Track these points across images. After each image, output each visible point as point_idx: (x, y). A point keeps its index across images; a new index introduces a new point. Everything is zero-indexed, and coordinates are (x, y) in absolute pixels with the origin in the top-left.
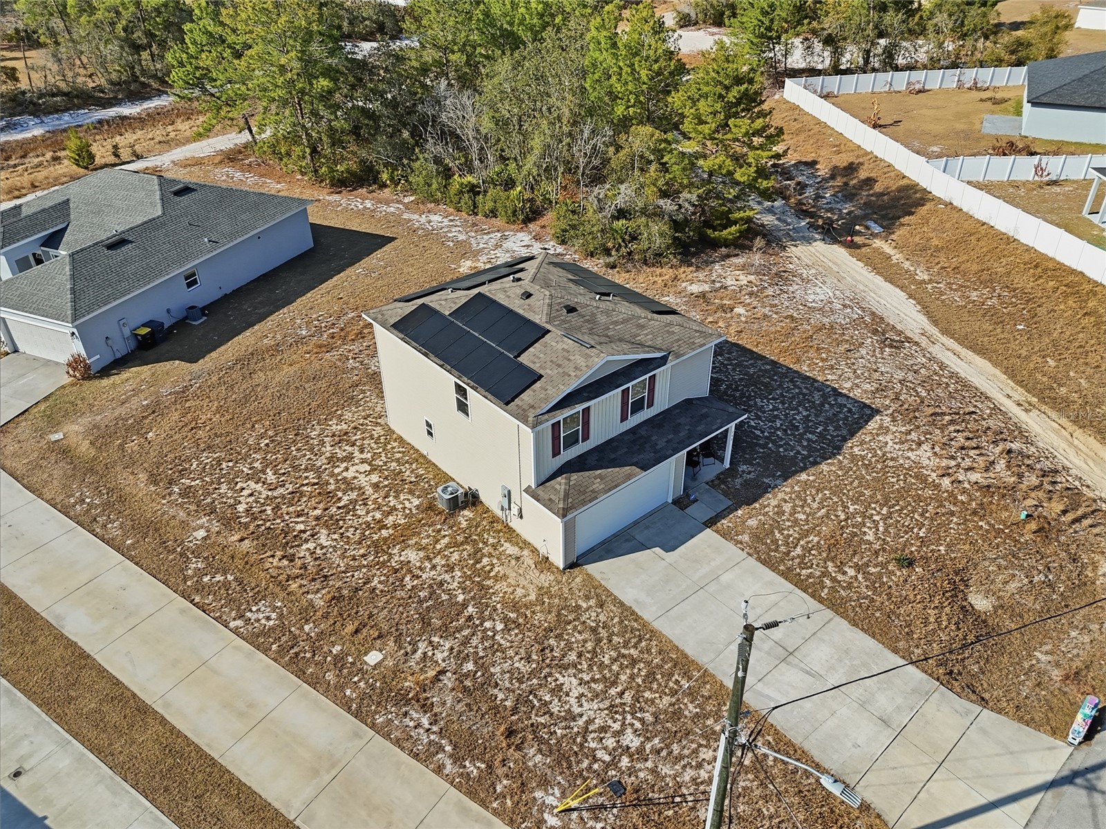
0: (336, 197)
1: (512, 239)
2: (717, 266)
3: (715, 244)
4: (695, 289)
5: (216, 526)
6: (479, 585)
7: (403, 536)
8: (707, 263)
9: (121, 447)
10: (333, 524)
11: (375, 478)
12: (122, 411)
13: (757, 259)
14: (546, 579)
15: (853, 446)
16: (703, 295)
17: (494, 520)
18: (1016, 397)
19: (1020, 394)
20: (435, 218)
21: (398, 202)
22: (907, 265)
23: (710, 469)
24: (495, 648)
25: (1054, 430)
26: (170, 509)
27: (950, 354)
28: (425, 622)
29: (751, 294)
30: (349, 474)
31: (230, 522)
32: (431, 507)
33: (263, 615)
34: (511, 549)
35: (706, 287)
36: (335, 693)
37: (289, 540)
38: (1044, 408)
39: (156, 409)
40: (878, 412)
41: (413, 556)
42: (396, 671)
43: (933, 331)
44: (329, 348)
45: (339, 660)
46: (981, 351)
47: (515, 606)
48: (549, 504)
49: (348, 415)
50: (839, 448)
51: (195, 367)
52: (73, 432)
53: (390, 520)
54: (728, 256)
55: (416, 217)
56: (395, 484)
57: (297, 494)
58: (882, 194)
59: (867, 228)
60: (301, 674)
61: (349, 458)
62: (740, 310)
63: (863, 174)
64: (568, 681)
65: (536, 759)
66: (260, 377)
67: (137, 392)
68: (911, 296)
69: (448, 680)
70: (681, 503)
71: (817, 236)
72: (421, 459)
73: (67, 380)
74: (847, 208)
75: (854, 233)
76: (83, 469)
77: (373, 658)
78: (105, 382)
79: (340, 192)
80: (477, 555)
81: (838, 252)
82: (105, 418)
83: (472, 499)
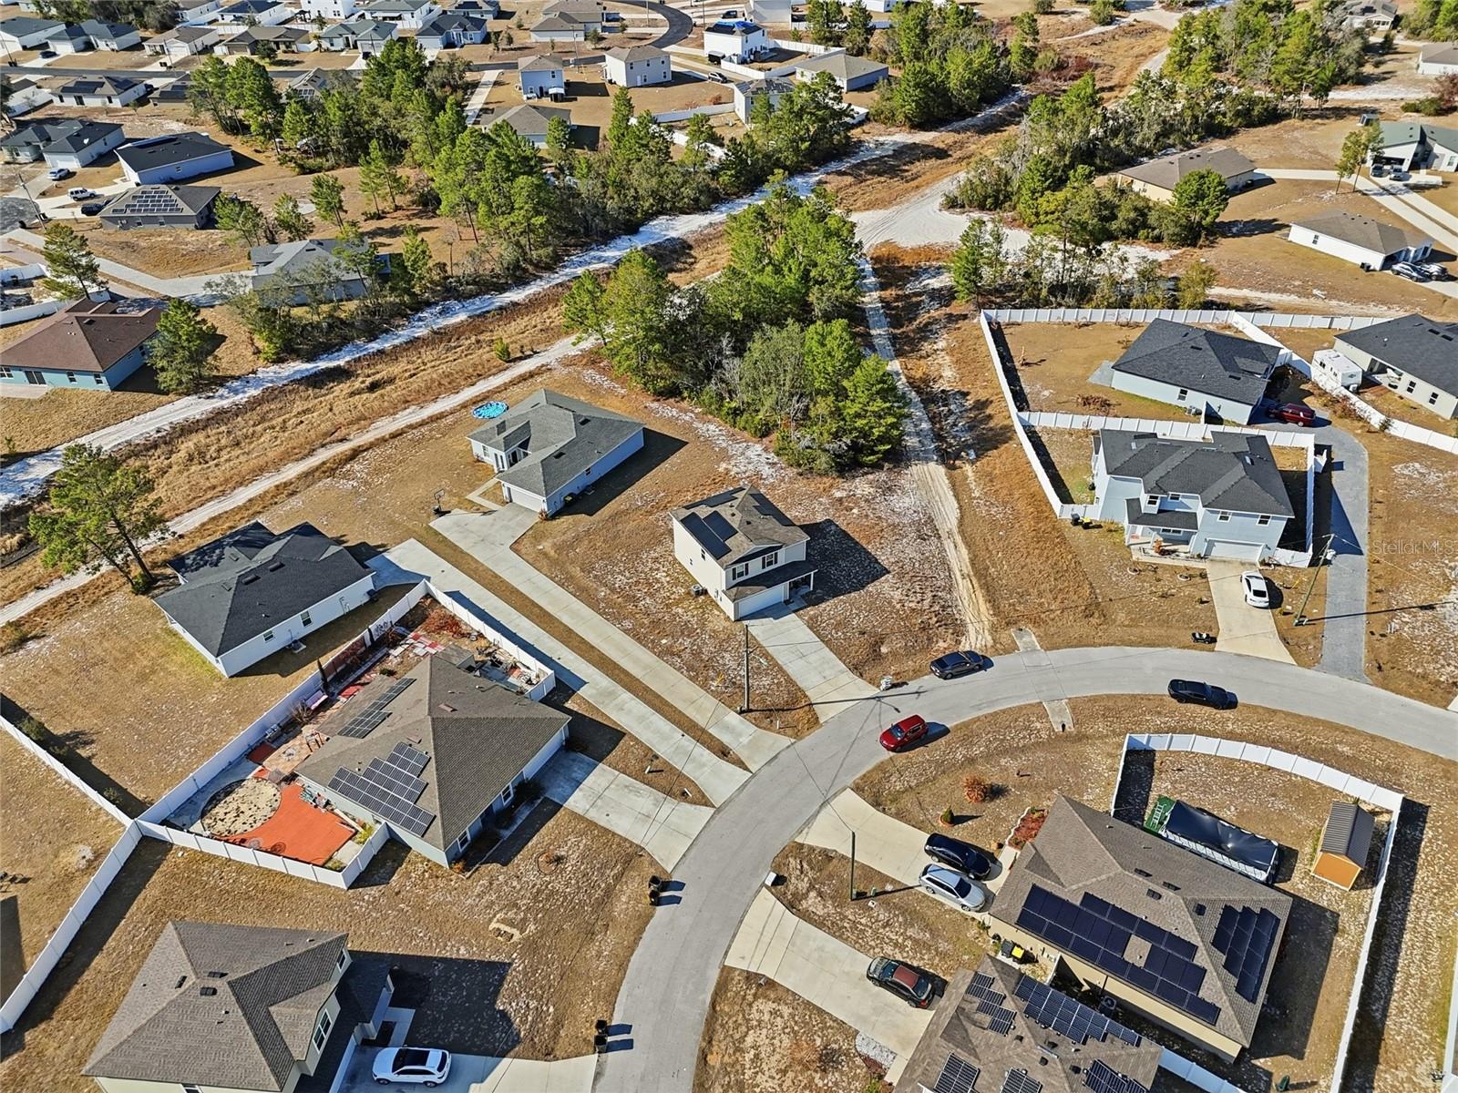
0: (655, 405)
1: (752, 449)
2: (857, 480)
3: (862, 465)
4: (838, 494)
5: (608, 592)
6: (703, 623)
7: (678, 603)
8: (854, 477)
9: (567, 555)
10: (652, 596)
11: (668, 579)
12: (564, 538)
13: (882, 476)
14: (727, 624)
15: (870, 588)
16: (840, 500)
17: (712, 601)
18: (965, 571)
19: (968, 569)
20: (712, 427)
21: (692, 412)
22: (973, 486)
23: (804, 591)
24: (704, 643)
25: (968, 590)
26: (589, 582)
27: (952, 545)
28: (683, 633)
29: (867, 501)
30: (658, 576)
31: (613, 590)
32: (689, 593)
33: (627, 624)
34: (718, 613)
35: (844, 494)
36: (652, 650)
37: (635, 600)
38: (973, 579)
39: (577, 539)
40: (889, 572)
41: (680, 611)
42: (671, 646)
43: (955, 530)
44: (651, 513)
45: (653, 641)
46: (968, 545)
47: (714, 631)
48: (729, 597)
49: (658, 550)
50: (864, 587)
51: (591, 518)
52: (546, 545)
53: (673, 597)
54: (867, 474)
55: (700, 425)
56: (676, 583)
57: (637, 583)
58: (991, 429)
59: (968, 455)
60: (640, 643)
61: (658, 569)
62: (855, 511)
63: (988, 411)
64: (727, 655)
65: (711, 673)
66: (620, 527)
67: (569, 529)
68: (960, 508)
69: (688, 650)
70: (787, 602)
71: (935, 458)
72: (687, 573)
73: (538, 520)
74: (967, 437)
75: (958, 457)
76: (554, 563)
77: (664, 641)
78: (554, 522)
79: (659, 400)
80: (704, 613)
81: (942, 470)
82: (559, 540)
83: (705, 592)
